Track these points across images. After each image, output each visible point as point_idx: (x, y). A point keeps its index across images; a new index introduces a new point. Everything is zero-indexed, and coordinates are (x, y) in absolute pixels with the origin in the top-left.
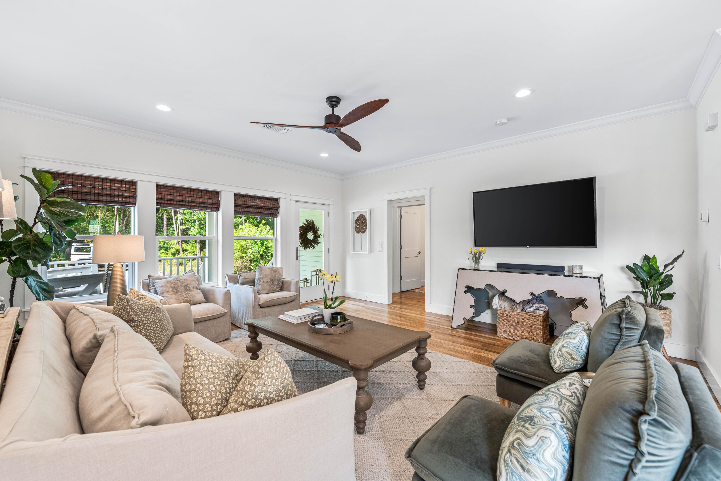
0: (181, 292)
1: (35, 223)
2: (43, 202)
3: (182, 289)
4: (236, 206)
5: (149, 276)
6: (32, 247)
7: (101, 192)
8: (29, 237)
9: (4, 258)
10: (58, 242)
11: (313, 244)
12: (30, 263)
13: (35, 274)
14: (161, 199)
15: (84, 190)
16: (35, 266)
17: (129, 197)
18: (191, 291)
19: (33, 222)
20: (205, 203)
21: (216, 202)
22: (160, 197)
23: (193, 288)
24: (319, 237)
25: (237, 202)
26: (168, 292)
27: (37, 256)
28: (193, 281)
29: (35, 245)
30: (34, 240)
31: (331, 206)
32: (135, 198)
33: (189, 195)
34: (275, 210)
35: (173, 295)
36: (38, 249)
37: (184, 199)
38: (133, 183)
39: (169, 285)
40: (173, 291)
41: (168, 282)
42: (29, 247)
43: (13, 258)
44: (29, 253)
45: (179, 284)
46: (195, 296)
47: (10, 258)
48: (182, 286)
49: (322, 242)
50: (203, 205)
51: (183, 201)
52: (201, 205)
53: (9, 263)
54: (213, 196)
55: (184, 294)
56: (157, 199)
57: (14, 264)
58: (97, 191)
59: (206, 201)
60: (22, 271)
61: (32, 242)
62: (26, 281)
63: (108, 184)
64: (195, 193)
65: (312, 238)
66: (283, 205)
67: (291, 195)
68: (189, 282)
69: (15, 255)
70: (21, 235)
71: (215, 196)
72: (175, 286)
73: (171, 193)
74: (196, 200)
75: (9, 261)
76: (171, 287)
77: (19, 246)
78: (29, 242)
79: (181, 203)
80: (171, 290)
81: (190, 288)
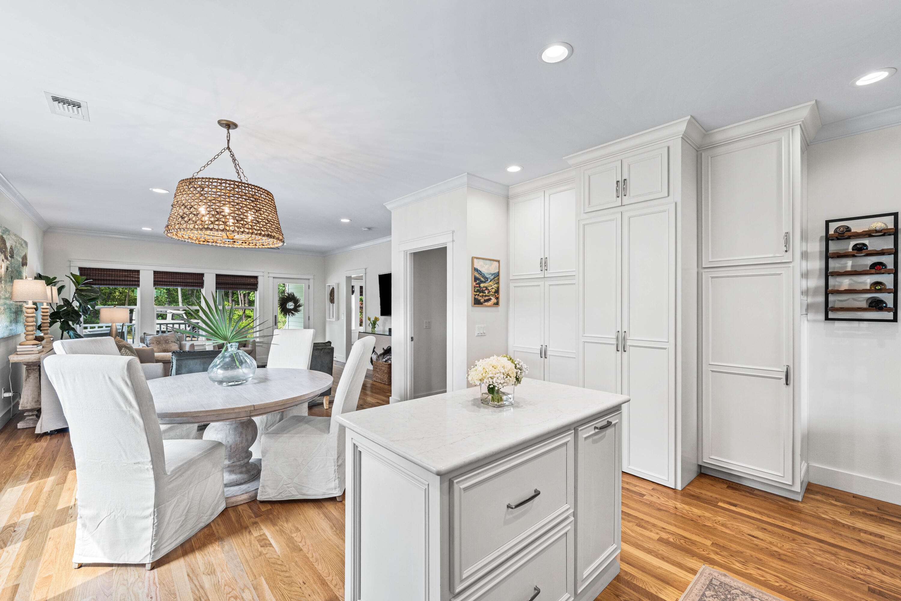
0: (162, 344)
1: (73, 301)
2: (76, 290)
3: (164, 342)
4: (217, 283)
5: (145, 333)
6: (71, 314)
7: (116, 279)
8: (70, 309)
9: (58, 320)
10: (85, 312)
11: (293, 312)
12: (70, 323)
13: (73, 329)
14: (158, 281)
15: (105, 278)
16: (73, 325)
17: (135, 281)
18: (169, 344)
19: (72, 300)
20: (191, 283)
21: (201, 281)
22: (157, 279)
23: (172, 342)
24: (300, 306)
25: (218, 281)
26: (153, 343)
27: (73, 319)
28: (172, 337)
29: (72, 313)
30: (72, 311)
31: (311, 281)
32: (139, 281)
33: (179, 277)
34: (254, 285)
35: (156, 346)
36: (74, 315)
37: (175, 281)
38: (138, 271)
39: (154, 339)
40: (156, 343)
41: (154, 337)
42: (69, 314)
43: (62, 320)
44: (69, 318)
45: (162, 339)
46: (171, 347)
47: (60, 320)
48: (163, 340)
49: (302, 310)
50: (190, 284)
51: (174, 282)
52: (188, 284)
53: (60, 323)
54: (199, 277)
55: (164, 345)
56: (154, 281)
57: (62, 323)
58: (113, 278)
59: (192, 281)
60: (66, 327)
61: (71, 311)
62: (68, 333)
63: (121, 273)
64: (184, 276)
65: (292, 307)
66: (260, 281)
67: (269, 273)
68: (169, 338)
69: (62, 319)
70: (66, 308)
71: (201, 277)
72: (159, 340)
73: (166, 277)
74: (184, 281)
75: (60, 322)
76: (156, 340)
77: (64, 314)
78: (69, 311)
79: (173, 284)
80: (155, 342)
81: (169, 341)
